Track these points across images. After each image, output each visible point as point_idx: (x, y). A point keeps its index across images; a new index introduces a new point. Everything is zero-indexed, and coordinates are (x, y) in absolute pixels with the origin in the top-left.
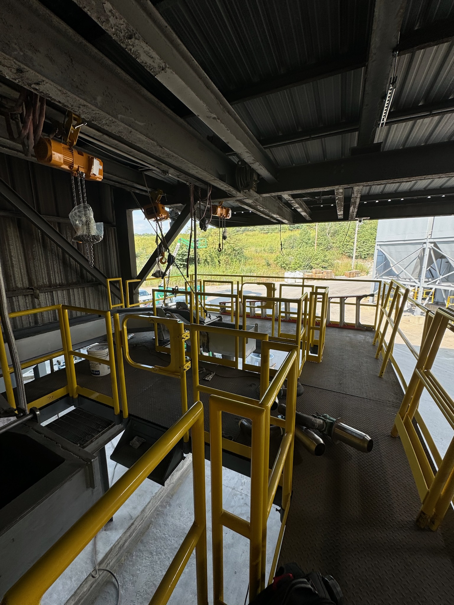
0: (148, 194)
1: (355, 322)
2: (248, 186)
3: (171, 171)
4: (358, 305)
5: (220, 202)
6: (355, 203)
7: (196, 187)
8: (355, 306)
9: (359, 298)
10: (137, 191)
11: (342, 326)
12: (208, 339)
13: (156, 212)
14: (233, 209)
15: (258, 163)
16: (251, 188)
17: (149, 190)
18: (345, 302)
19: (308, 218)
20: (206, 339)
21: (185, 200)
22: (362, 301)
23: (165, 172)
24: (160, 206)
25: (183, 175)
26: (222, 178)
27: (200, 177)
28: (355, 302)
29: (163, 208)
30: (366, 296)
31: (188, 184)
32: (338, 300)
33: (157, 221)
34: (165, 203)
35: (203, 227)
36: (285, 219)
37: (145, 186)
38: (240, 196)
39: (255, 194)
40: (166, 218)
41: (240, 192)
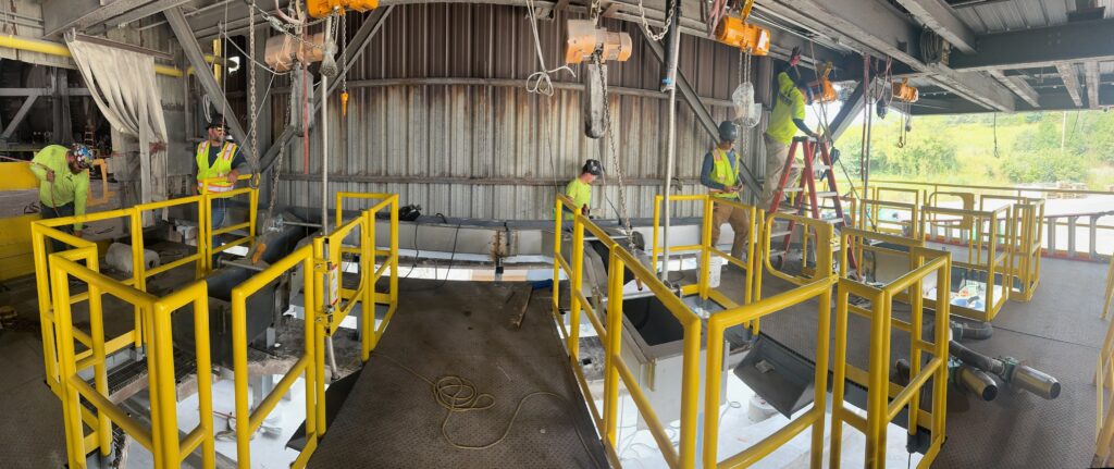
0: (815, 68)
1: (1088, 251)
2: (935, 58)
3: (842, 38)
4: (1093, 227)
5: (903, 79)
6: (1092, 84)
7: (873, 59)
8: (1088, 229)
9: (1094, 217)
10: (802, 64)
11: (1072, 257)
12: (875, 263)
13: (822, 91)
14: (921, 89)
15: (944, 29)
16: (940, 60)
17: (815, 62)
18: (1077, 222)
19: (1035, 104)
20: (871, 264)
21: (858, 76)
22: (1100, 221)
23: (835, 40)
24: (827, 83)
25: (856, 44)
26: (901, 47)
27: (874, 46)
28: (1088, 222)
29: (831, 86)
30: (1103, 214)
31: (862, 54)
32: (1066, 220)
33: (821, 103)
34: (833, 78)
35: (881, 112)
36: (1001, 104)
37: (811, 57)
38: (927, 70)
39: (947, 69)
40: (834, 100)
41: (925, 64)
